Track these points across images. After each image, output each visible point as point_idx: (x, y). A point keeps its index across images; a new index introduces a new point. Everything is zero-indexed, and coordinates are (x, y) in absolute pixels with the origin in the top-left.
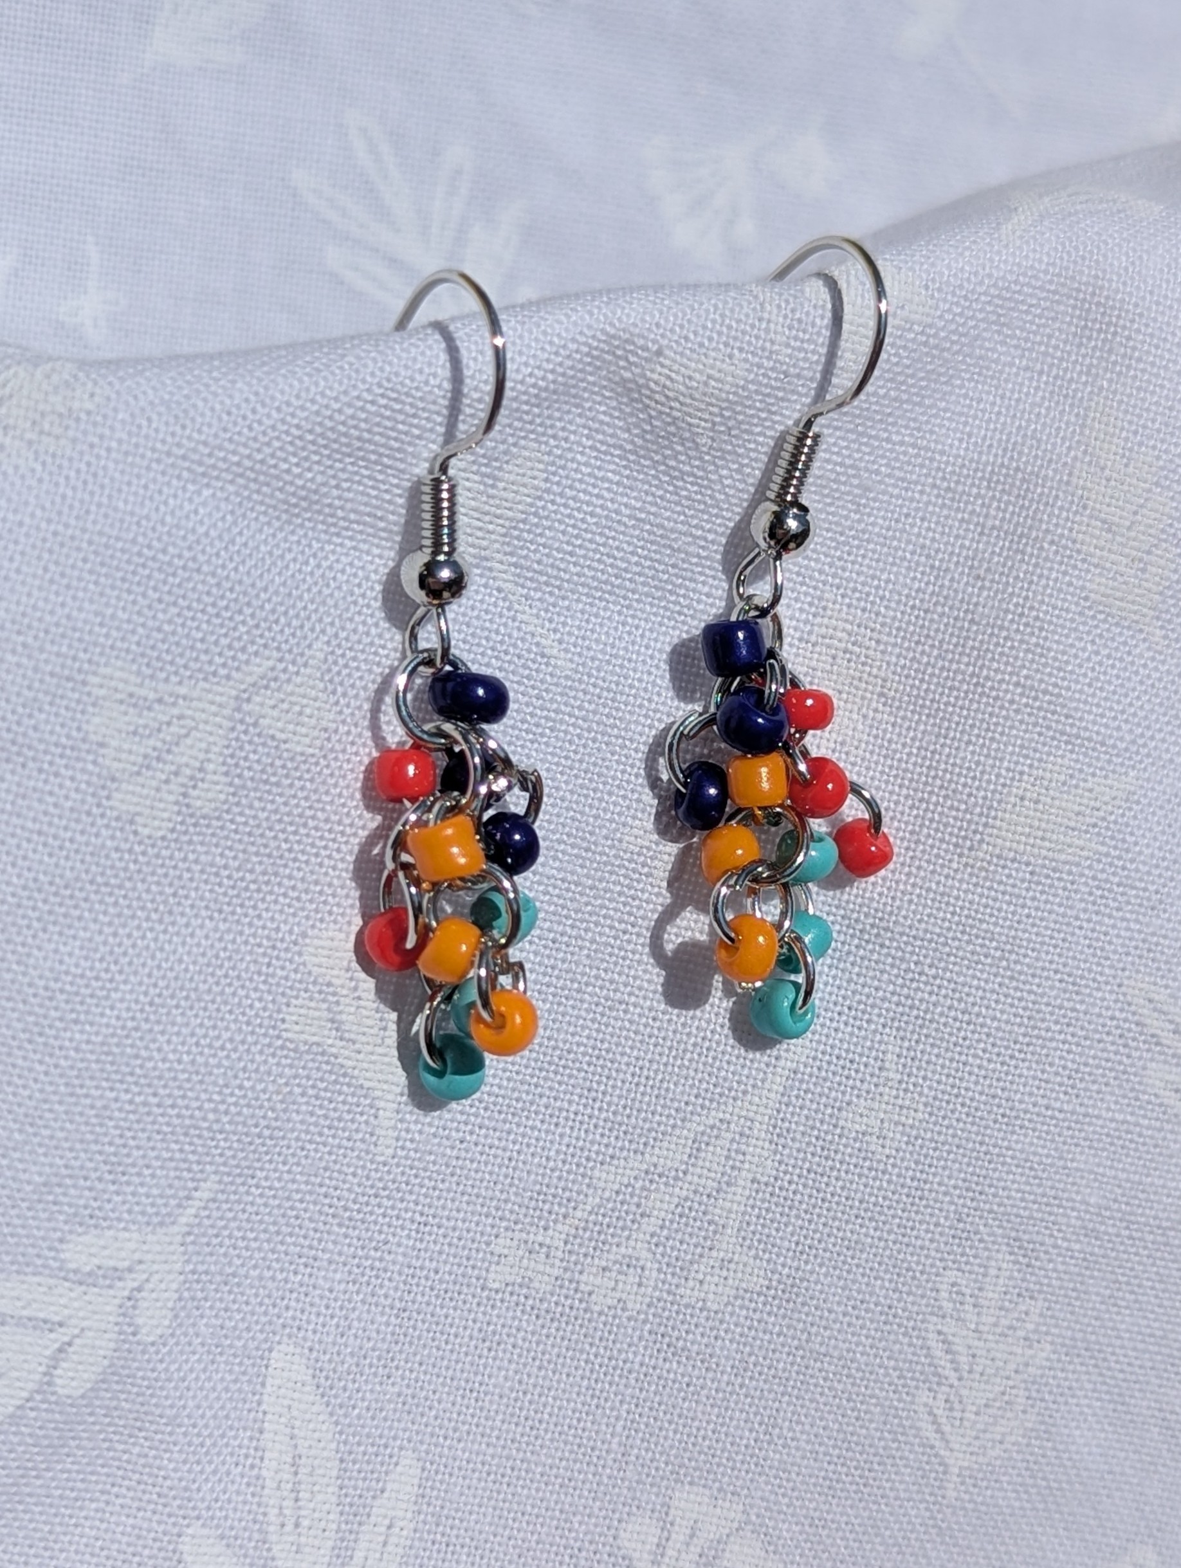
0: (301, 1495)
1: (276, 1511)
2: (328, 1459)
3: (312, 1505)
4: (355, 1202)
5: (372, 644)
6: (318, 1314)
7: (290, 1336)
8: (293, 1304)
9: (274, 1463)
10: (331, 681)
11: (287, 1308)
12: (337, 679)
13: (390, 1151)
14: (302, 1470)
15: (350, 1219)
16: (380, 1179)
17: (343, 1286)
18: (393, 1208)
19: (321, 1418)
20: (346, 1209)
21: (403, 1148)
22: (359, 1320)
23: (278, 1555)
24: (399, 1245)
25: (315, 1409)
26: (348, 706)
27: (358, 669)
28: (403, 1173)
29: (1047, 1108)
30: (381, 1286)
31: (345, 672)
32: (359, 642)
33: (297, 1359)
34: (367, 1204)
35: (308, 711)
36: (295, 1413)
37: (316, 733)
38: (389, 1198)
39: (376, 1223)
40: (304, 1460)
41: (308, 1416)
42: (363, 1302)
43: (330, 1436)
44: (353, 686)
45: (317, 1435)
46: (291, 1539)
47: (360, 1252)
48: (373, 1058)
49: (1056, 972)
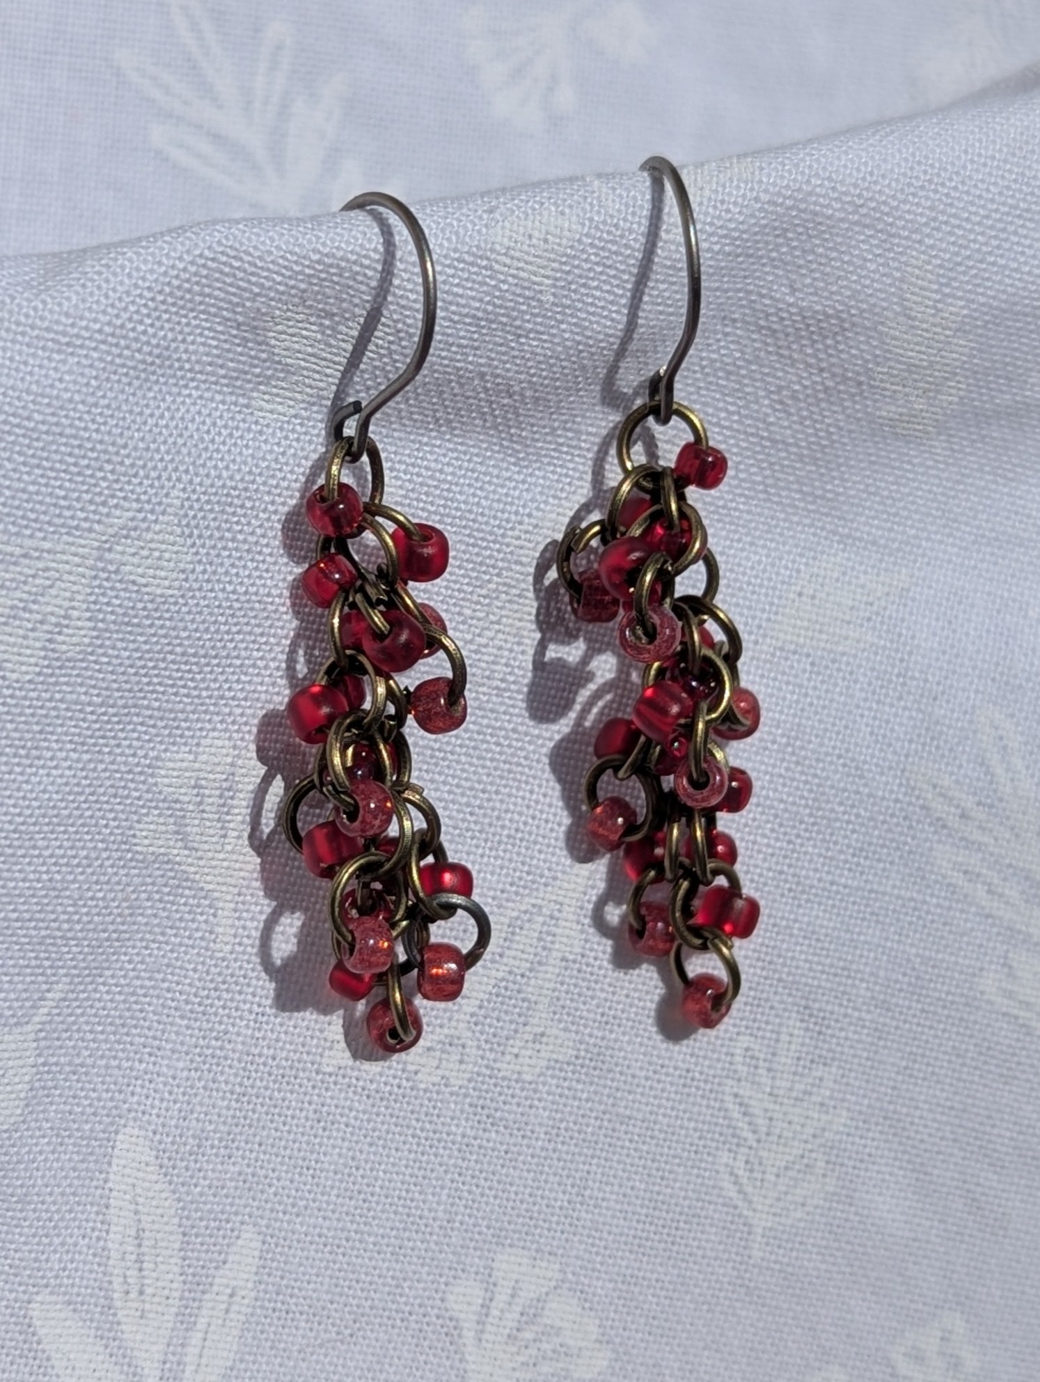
0: (145, 1265)
1: (121, 1280)
2: (171, 1233)
3: (154, 1275)
4: (196, 995)
5: (224, 486)
6: (162, 1100)
7: (135, 1120)
8: (138, 1090)
9: (119, 1236)
10: (188, 525)
11: (133, 1094)
12: (193, 523)
13: (229, 947)
14: (146, 1243)
15: (192, 1011)
16: (220, 974)
17: (185, 1073)
18: (232, 1000)
19: (164, 1195)
20: (187, 1002)
21: (240, 944)
22: (201, 1104)
23: (124, 1320)
24: (238, 1034)
25: (158, 1187)
26: (203, 546)
27: (211, 511)
28: (241, 968)
29: (832, 883)
30: (222, 1073)
31: (200, 515)
32: (212, 486)
33: (141, 1140)
34: (208, 997)
35: (167, 555)
36: (139, 1191)
37: (175, 575)
38: (227, 991)
39: (216, 1014)
40: (147, 1234)
41: (151, 1194)
42: (205, 1088)
43: (172, 1212)
44: (207, 527)
45: (160, 1211)
46: (135, 1305)
47: (201, 1042)
48: (214, 863)
49: (839, 757)
